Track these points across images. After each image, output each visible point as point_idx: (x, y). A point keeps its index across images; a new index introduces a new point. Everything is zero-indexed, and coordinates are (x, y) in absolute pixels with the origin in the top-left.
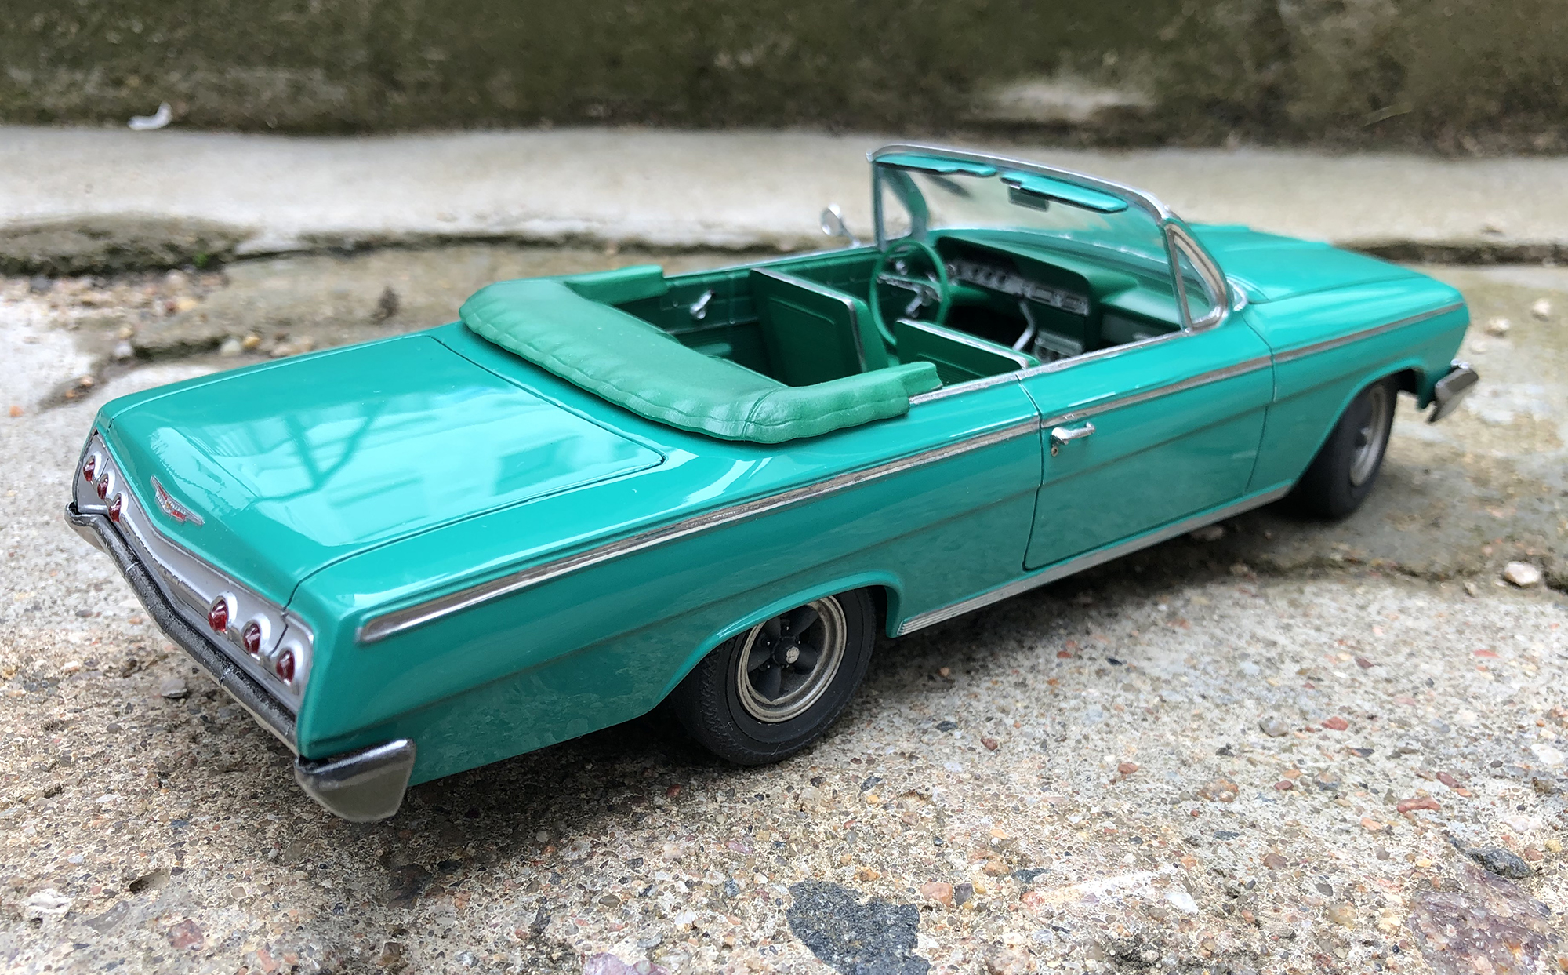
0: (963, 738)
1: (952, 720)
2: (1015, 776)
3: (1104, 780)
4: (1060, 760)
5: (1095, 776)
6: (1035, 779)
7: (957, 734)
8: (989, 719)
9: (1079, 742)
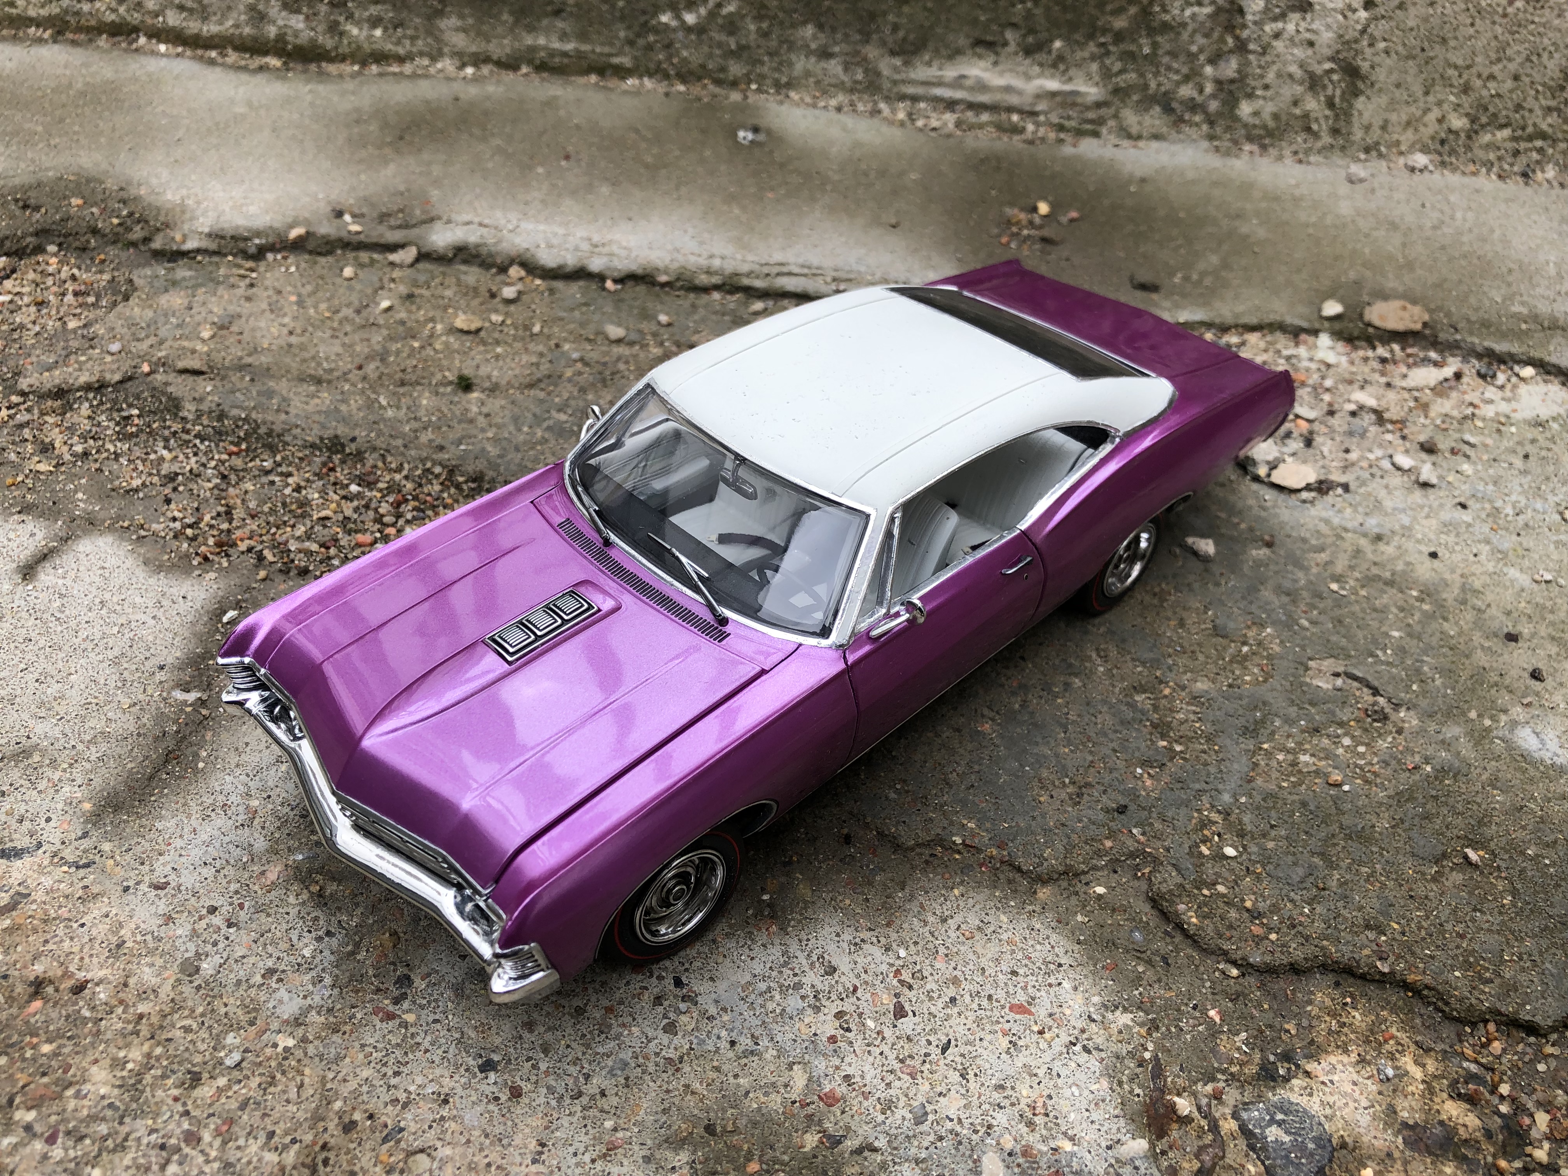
0: (495, 1083)
1: (496, 1057)
2: (518, 1140)
3: (587, 1158)
4: (565, 1121)
5: (582, 1150)
6: (534, 1142)
7: (492, 1076)
8: (529, 1059)
9: (593, 1098)
